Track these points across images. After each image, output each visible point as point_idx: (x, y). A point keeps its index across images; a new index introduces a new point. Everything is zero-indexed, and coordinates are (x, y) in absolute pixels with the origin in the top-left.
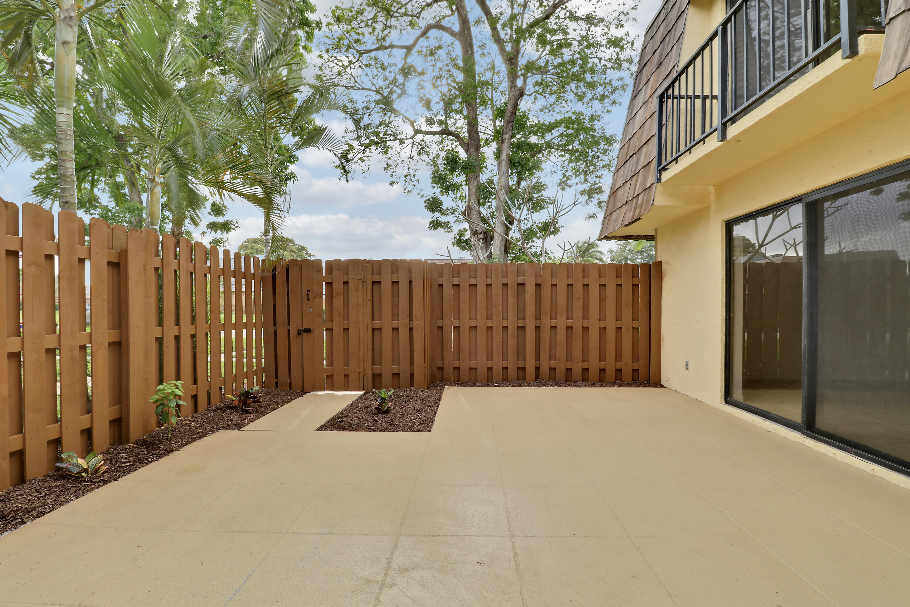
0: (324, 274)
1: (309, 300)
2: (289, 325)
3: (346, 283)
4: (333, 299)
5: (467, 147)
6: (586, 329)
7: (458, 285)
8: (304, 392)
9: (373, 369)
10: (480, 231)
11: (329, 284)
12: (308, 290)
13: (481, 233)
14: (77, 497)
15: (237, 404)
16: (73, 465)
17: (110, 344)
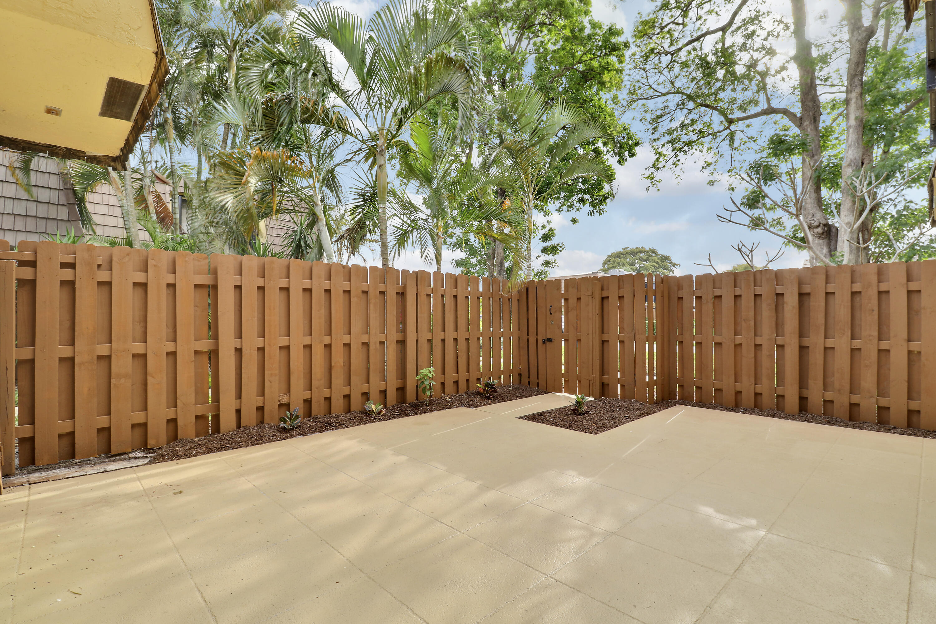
0: (563, 292)
1: (551, 314)
2: (537, 335)
3: (579, 299)
4: (569, 314)
5: (799, 122)
6: (883, 353)
7: (701, 297)
8: (547, 392)
9: (601, 379)
10: (816, 224)
11: (566, 300)
12: (551, 306)
13: (818, 226)
14: (365, 424)
15: (482, 391)
16: (368, 407)
17: (398, 342)
